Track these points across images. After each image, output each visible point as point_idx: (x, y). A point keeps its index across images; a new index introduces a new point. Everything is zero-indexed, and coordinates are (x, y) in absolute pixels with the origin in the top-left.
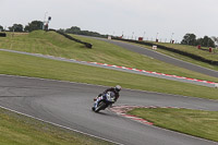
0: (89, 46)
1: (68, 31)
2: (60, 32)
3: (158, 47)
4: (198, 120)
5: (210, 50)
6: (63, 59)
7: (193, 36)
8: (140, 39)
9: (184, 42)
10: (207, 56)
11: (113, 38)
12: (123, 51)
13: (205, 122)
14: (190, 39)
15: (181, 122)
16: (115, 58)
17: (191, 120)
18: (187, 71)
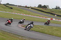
0: (12, 8)
1: (6, 4)
2: (4, 5)
3: (31, 8)
4: (43, 28)
5: (46, 9)
6: (5, 12)
7: (41, 5)
8: (26, 6)
9: (38, 7)
10: (45, 11)
11: (18, 6)
12: (21, 10)
13: (44, 29)
14: (40, 6)
15: (38, 29)
16: (19, 12)
17: (40, 28)
18: (39, 15)
